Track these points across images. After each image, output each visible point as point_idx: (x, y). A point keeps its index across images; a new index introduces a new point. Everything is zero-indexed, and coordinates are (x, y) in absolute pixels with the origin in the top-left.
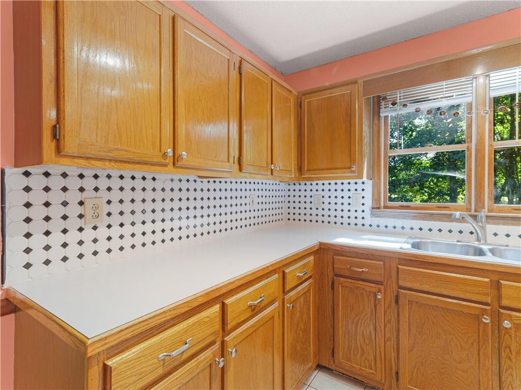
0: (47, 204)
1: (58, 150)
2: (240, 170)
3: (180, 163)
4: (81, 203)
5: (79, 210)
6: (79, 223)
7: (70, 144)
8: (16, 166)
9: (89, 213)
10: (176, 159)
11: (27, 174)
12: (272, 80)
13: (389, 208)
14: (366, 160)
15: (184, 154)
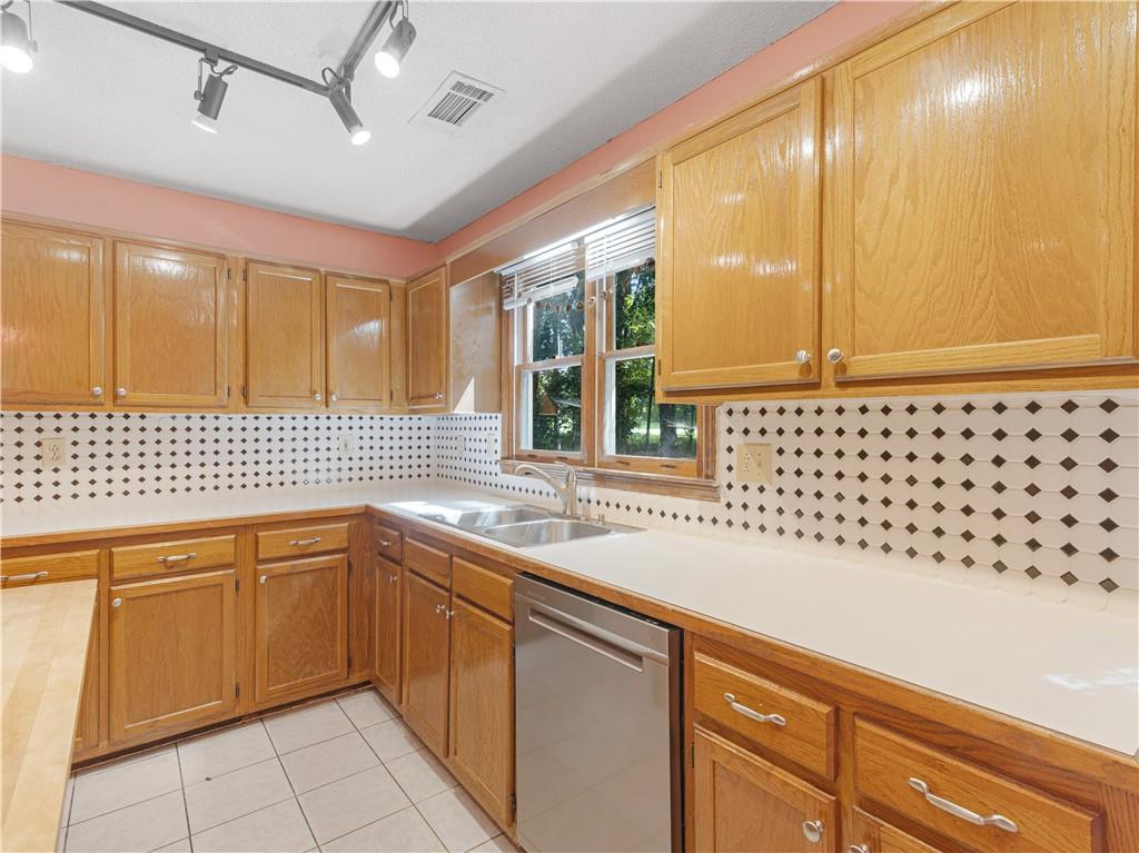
2: (247, 403)
4: (39, 443)
5: (37, 451)
6: (37, 463)
9: (47, 454)
12: (328, 274)
13: (519, 458)
14: (472, 381)
15: (122, 391)
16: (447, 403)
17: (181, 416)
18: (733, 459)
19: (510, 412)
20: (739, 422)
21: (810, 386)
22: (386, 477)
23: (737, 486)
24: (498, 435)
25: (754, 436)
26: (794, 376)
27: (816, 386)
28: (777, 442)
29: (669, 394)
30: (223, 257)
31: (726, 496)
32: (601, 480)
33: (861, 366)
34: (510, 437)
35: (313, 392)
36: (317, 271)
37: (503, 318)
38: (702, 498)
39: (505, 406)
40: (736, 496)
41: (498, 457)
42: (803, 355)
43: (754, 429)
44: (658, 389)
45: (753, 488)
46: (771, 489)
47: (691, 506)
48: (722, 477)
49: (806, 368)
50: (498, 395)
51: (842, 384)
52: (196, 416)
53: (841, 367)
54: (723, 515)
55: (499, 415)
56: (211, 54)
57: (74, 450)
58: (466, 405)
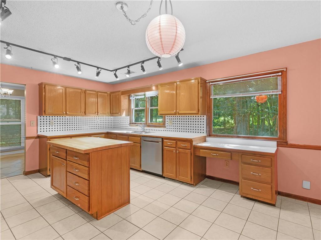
0: (44, 122)
1: (45, 114)
3: (67, 114)
4: (49, 122)
5: (49, 123)
6: (49, 125)
7: (47, 113)
8: (39, 115)
9: (51, 123)
10: (66, 113)
11: (41, 117)
12: (97, 92)
13: (133, 124)
14: (125, 111)
15: (68, 113)
16: (121, 114)
17: (71, 117)
18: (167, 122)
19: (131, 116)
20: (168, 118)
21: (175, 114)
22: (101, 128)
23: (168, 126)
24: (129, 120)
25: (170, 120)
26: (174, 113)
27: (176, 114)
28: (173, 120)
29: (160, 114)
30: (81, 90)
31: (167, 127)
32: (149, 126)
33: (180, 112)
34: (131, 120)
35: (95, 113)
36: (96, 91)
37: (130, 100)
38: (164, 128)
39: (130, 115)
40: (168, 127)
41: (129, 123)
42: (175, 111)
43: (170, 119)
44: (159, 114)
45: (170, 126)
46: (172, 126)
47: (162, 129)
48: (166, 125)
49: (175, 112)
50: (129, 113)
51: (178, 114)
52: (73, 117)
53: (178, 112)
54: (166, 130)
55: (129, 117)
56: (98, 68)
57: (55, 123)
58: (124, 115)
